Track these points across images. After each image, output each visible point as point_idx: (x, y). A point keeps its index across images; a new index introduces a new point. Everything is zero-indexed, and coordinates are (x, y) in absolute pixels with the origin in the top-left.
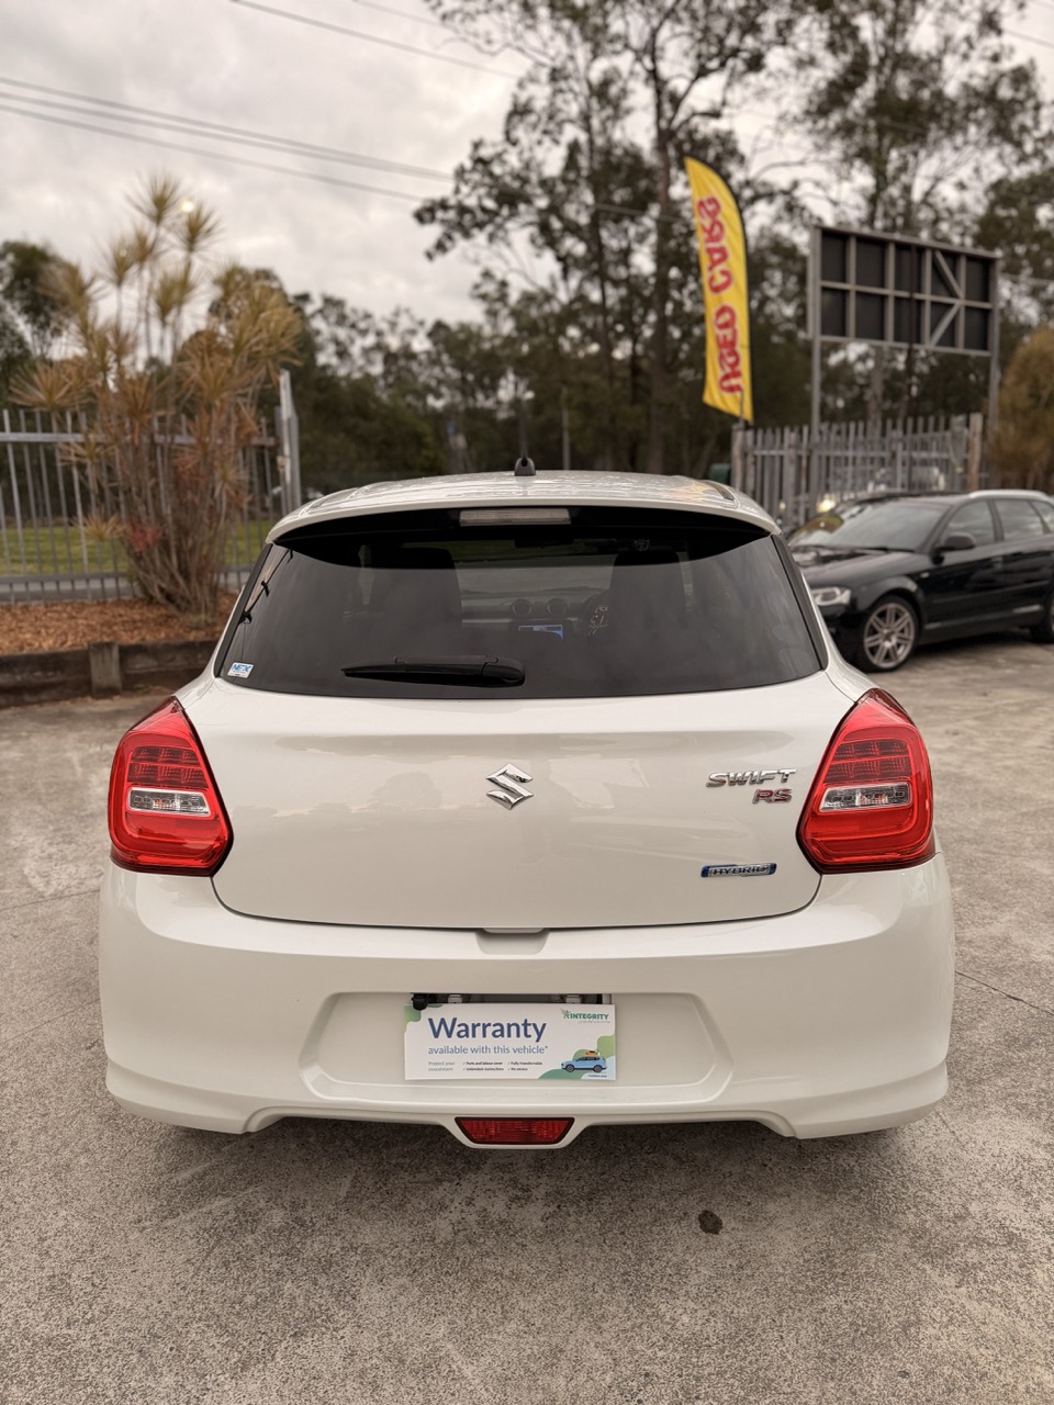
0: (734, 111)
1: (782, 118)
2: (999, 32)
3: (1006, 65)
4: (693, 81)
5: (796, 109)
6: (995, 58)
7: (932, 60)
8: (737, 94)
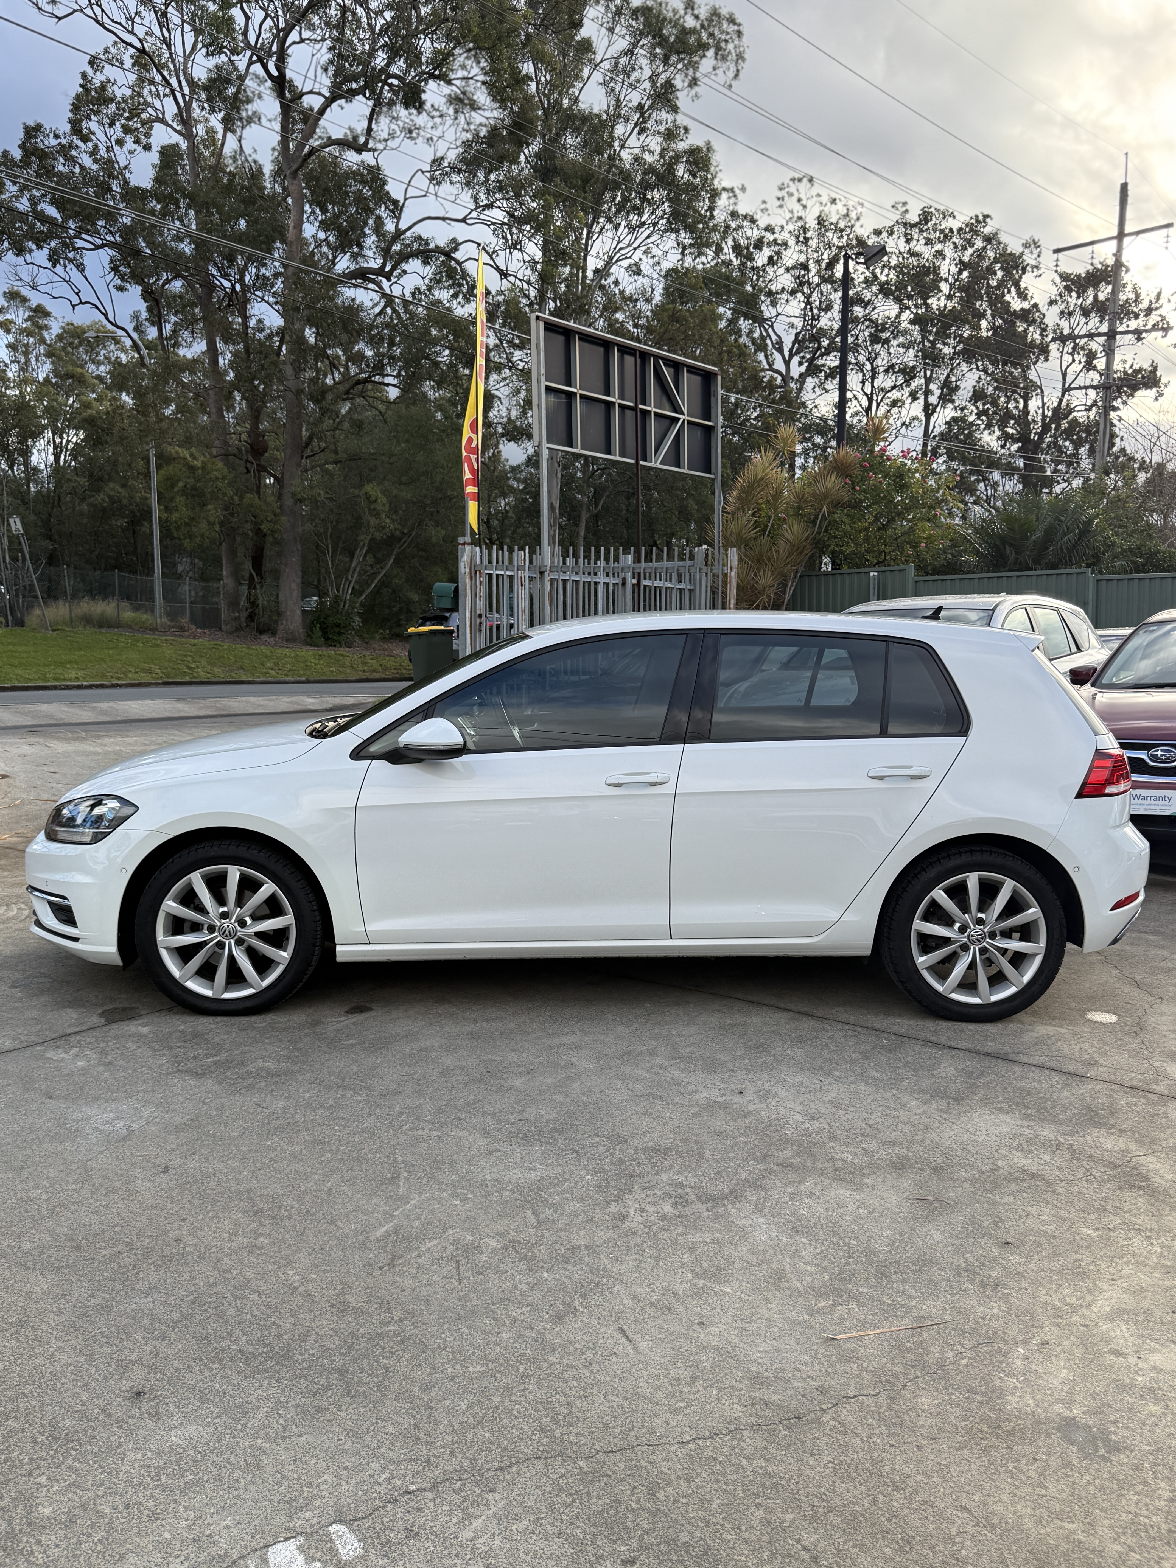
0: (380, 146)
1: (437, 162)
2: (675, 109)
3: (681, 146)
4: (329, 102)
5: (452, 156)
6: (670, 135)
7: (603, 124)
8: (382, 126)
